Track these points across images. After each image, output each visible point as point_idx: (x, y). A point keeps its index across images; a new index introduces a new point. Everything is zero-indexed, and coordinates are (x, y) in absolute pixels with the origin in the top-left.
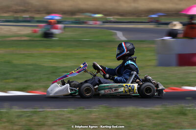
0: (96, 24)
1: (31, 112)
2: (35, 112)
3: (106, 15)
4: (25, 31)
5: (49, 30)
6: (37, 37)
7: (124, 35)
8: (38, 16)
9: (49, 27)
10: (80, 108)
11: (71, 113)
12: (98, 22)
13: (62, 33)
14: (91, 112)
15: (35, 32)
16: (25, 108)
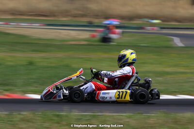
0: (153, 29)
1: (90, 115)
2: (94, 116)
3: (163, 21)
4: (84, 35)
5: (107, 35)
6: (95, 41)
7: (181, 41)
8: (96, 21)
9: (107, 31)
10: (139, 113)
11: (130, 117)
12: (155, 28)
13: (120, 38)
14: (149, 117)
15: (94, 36)
16: (85, 112)
